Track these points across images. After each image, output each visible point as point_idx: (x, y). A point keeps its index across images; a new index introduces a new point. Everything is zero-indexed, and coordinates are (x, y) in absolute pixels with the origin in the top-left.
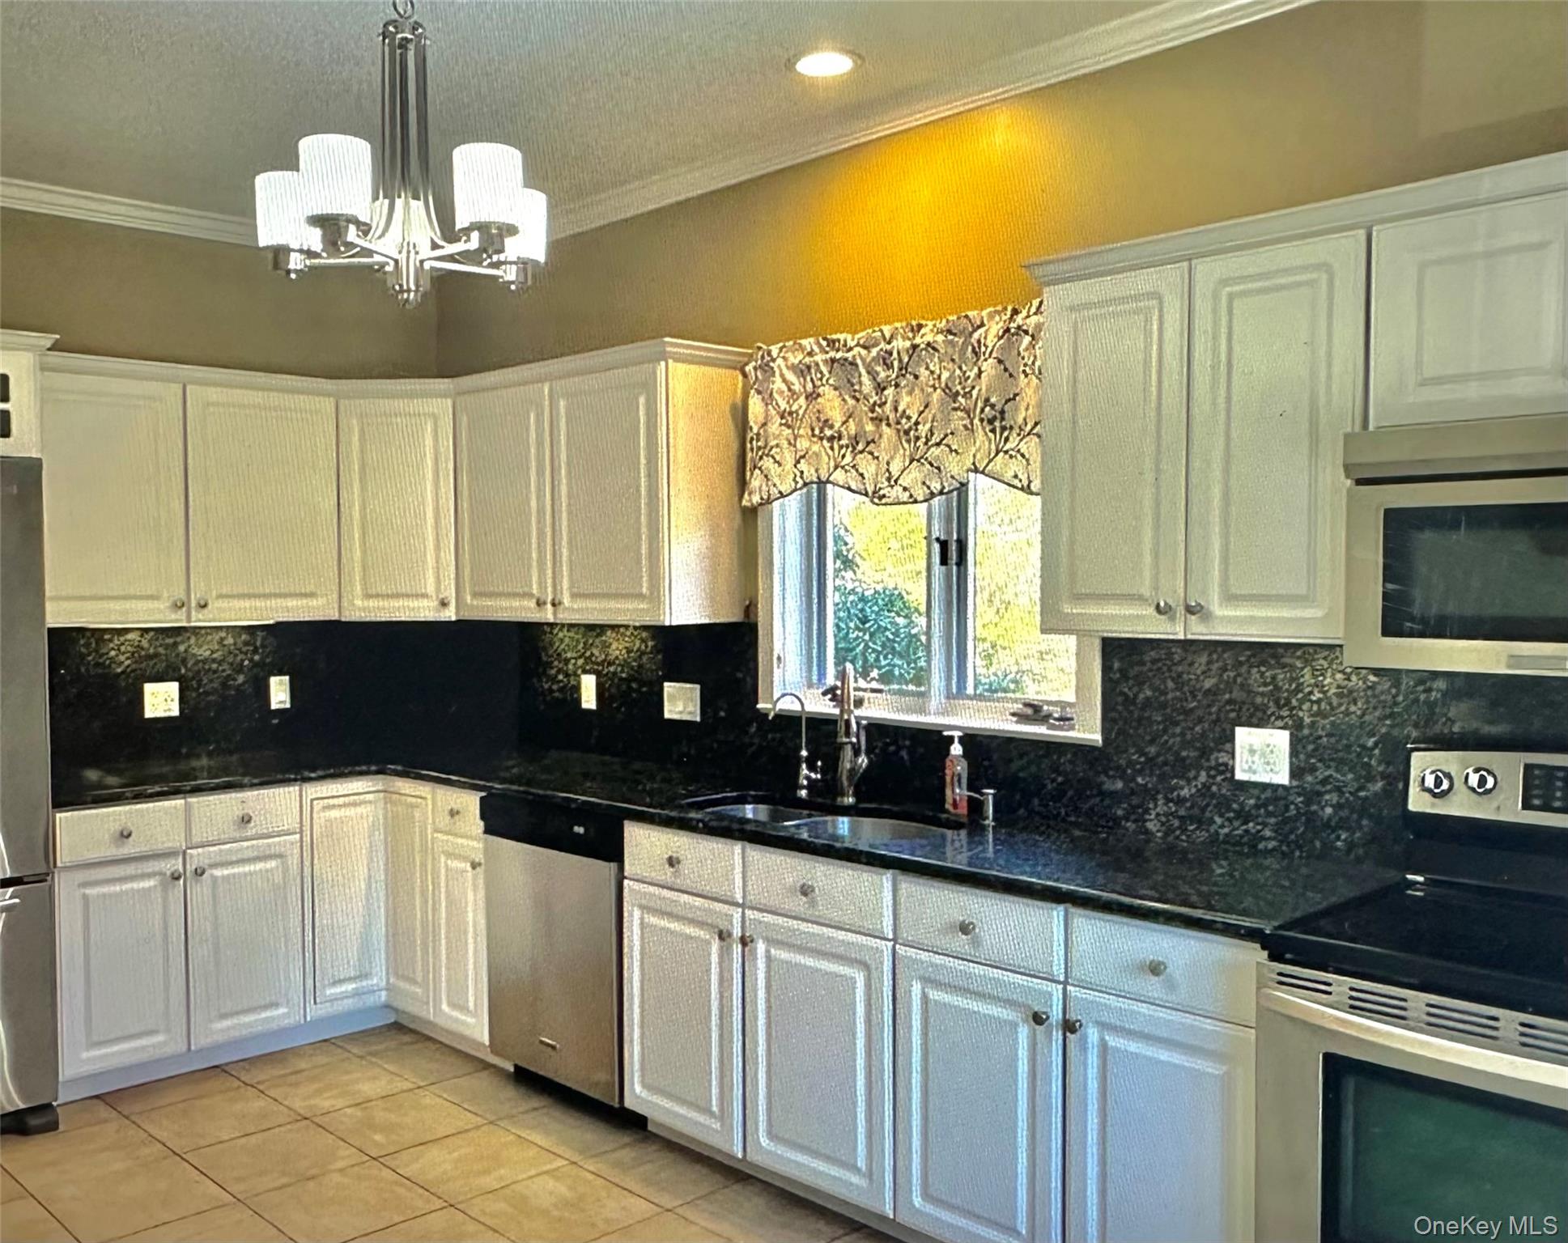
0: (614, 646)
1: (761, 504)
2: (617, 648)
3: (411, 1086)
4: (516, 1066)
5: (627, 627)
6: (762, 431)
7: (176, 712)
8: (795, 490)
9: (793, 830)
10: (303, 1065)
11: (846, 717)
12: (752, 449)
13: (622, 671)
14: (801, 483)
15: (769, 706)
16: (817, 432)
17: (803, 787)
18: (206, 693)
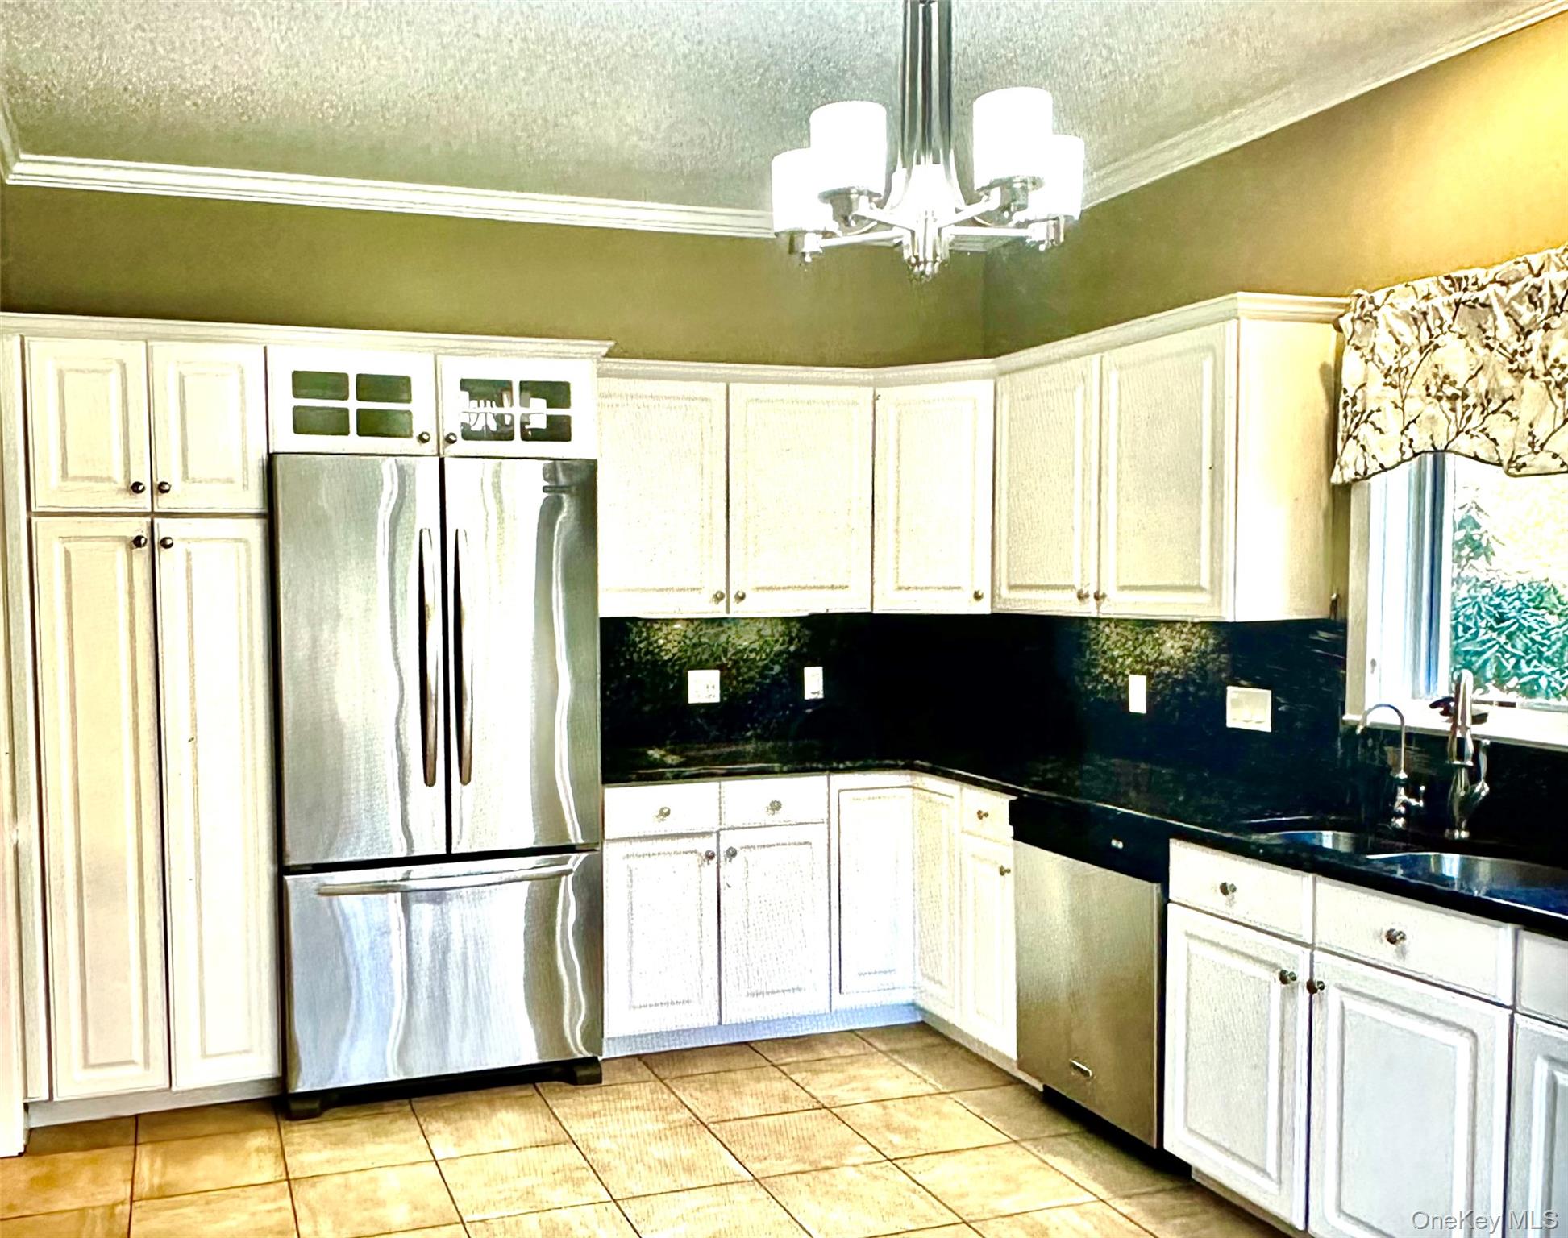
0: (1169, 644)
1: (1355, 480)
2: (1172, 648)
3: (932, 1090)
4: (1045, 1087)
5: (1184, 623)
6: (1359, 394)
7: (716, 699)
8: (1403, 461)
9: (1380, 865)
10: (826, 1053)
11: (1459, 735)
12: (1345, 416)
13: (1177, 673)
14: (1409, 454)
15: (1358, 718)
16: (1433, 390)
17: (1398, 815)
18: (744, 682)
